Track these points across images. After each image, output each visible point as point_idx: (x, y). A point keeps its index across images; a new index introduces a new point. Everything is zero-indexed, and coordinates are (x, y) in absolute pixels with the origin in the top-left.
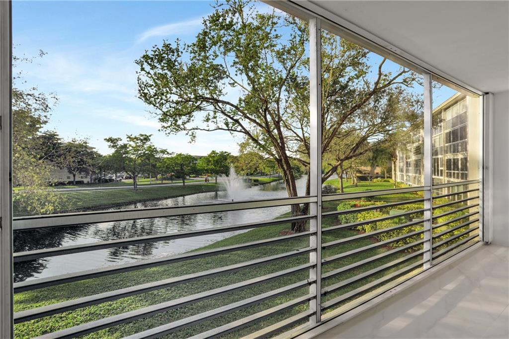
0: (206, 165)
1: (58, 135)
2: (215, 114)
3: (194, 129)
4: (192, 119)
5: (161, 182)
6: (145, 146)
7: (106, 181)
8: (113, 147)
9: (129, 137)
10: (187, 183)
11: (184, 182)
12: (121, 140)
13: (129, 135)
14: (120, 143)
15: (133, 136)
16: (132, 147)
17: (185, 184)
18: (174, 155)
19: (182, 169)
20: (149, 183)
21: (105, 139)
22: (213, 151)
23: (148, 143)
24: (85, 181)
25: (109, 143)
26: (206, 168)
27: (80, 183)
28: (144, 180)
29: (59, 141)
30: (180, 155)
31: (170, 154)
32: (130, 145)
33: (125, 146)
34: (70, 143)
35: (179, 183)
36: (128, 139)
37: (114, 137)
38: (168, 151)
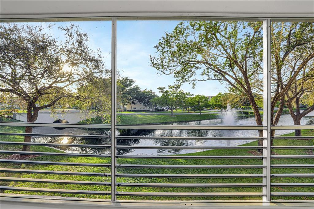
0: (215, 102)
1: (139, 87)
2: (208, 70)
3: (194, 80)
4: (194, 74)
5: (188, 112)
6: (178, 91)
7: (161, 110)
8: (161, 92)
9: (170, 87)
10: (203, 112)
11: (200, 113)
12: (165, 88)
13: (170, 85)
14: (165, 90)
15: (172, 86)
16: (171, 92)
17: (201, 113)
18: (194, 96)
19: (199, 104)
20: (181, 112)
21: (158, 88)
22: (220, 93)
23: (179, 90)
24: (151, 110)
25: (160, 90)
26: (215, 104)
27: (148, 111)
28: (180, 110)
29: (140, 90)
30: (198, 96)
31: (191, 95)
32: (170, 91)
33: (167, 92)
34: (145, 91)
35: (198, 113)
36: (169, 88)
37: (162, 87)
38: (190, 93)
